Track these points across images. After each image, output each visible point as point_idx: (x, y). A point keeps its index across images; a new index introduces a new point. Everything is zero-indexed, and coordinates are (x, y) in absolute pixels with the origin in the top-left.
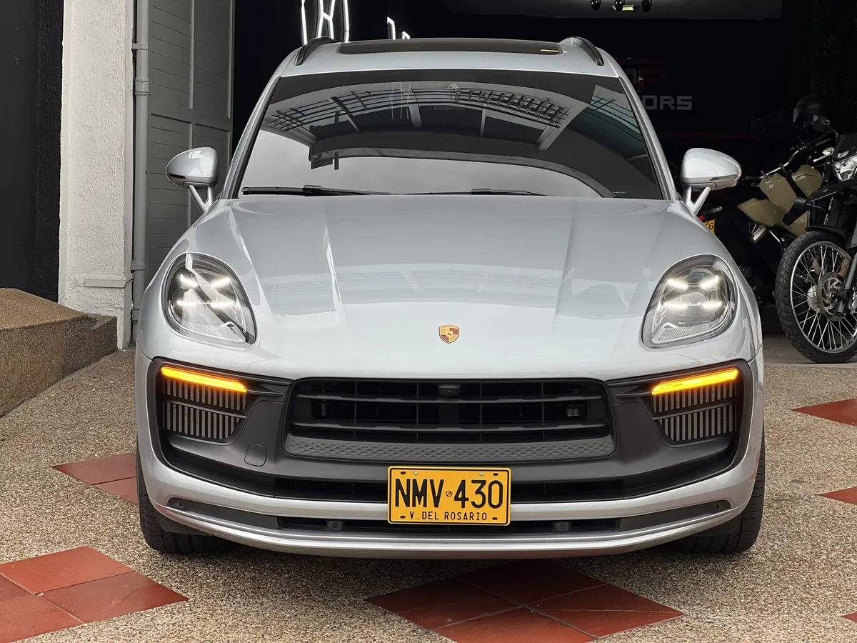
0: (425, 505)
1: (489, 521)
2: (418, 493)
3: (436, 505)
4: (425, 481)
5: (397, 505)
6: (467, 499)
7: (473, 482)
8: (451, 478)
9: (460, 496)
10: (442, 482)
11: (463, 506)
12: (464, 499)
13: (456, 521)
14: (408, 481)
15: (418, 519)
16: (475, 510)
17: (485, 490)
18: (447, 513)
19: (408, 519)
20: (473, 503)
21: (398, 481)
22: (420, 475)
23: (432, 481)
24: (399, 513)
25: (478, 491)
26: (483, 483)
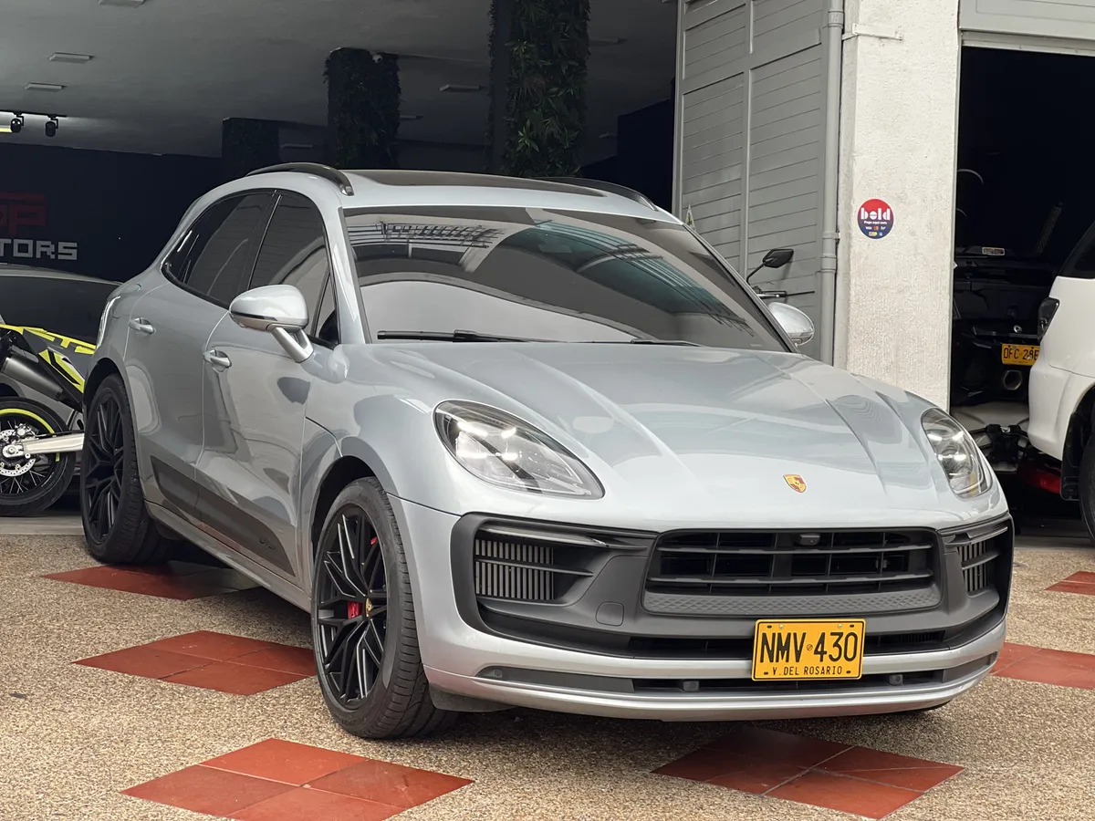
0: (787, 661)
1: (844, 675)
2: (781, 648)
3: (797, 660)
4: (789, 635)
5: (762, 661)
6: (826, 653)
7: (832, 634)
8: (812, 630)
9: (819, 650)
10: (804, 634)
11: (822, 660)
12: (823, 653)
13: (814, 676)
14: (774, 635)
15: (780, 675)
16: (832, 664)
17: (842, 643)
18: (807, 666)
19: (771, 676)
20: (830, 656)
21: (764, 635)
22: (784, 628)
23: (795, 635)
24: (764, 669)
25: (836, 644)
26: (841, 635)
